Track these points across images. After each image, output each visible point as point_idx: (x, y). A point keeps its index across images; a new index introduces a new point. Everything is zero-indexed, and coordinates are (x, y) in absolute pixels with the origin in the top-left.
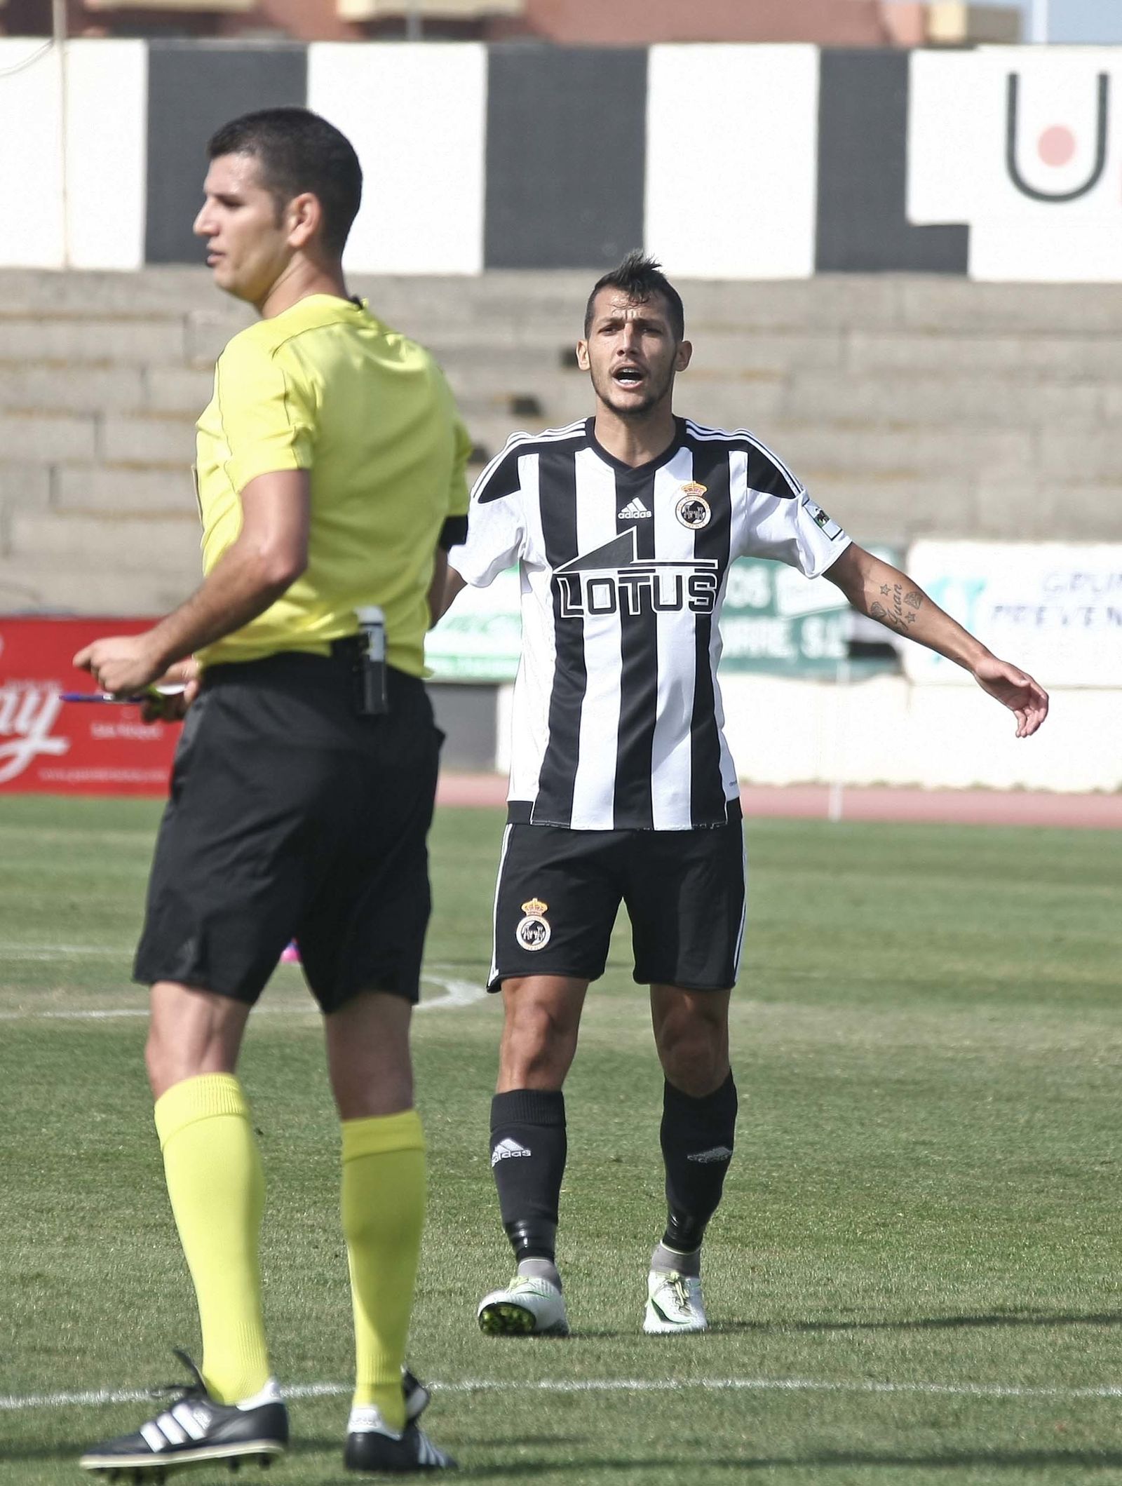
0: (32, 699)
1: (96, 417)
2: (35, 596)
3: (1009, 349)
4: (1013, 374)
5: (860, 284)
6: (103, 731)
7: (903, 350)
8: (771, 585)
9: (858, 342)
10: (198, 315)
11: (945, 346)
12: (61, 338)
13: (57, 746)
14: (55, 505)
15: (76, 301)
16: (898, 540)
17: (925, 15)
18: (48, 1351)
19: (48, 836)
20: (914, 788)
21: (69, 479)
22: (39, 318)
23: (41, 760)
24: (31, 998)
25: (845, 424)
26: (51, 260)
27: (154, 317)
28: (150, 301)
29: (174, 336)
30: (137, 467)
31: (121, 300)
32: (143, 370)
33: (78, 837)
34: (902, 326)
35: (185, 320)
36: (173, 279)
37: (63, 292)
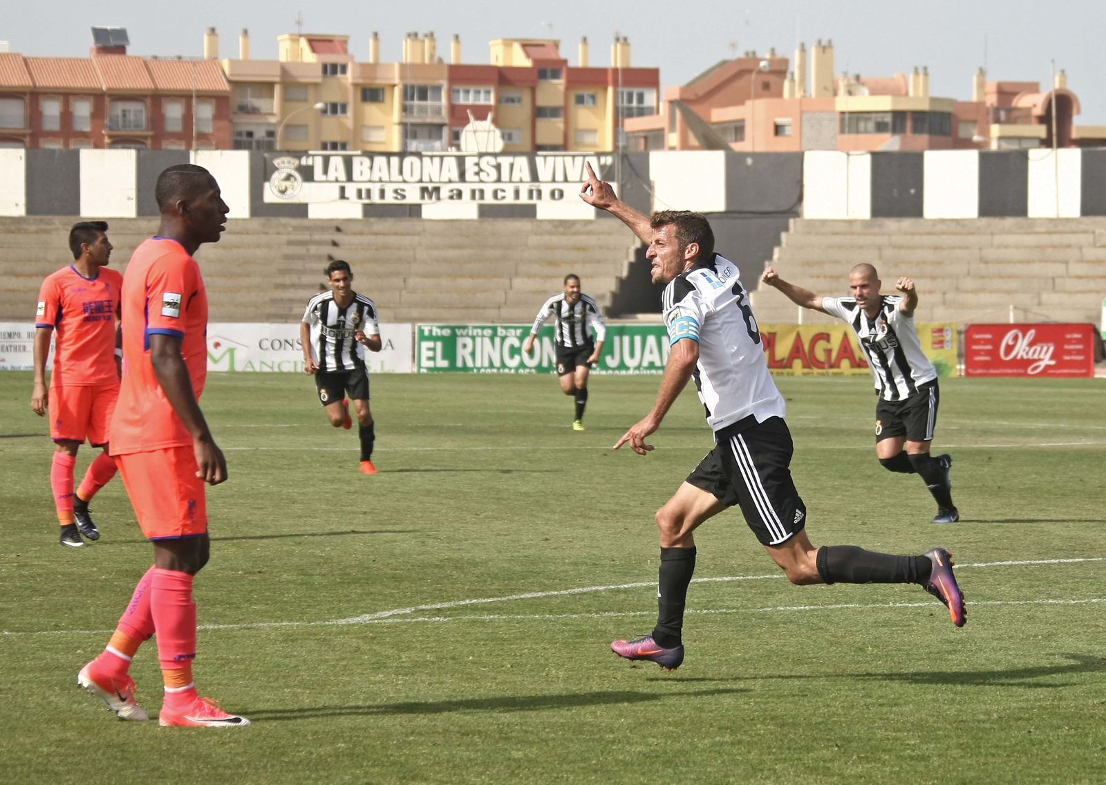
0: (1045, 348)
1: (1066, 262)
2: (1047, 317)
6: (1067, 358)
10: (1098, 231)
12: (1056, 239)
13: (1053, 363)
14: (1054, 289)
15: (1060, 228)
18: (997, 549)
19: (1046, 390)
21: (1058, 281)
22: (1049, 233)
23: (1048, 367)
26: (1053, 215)
27: (1084, 232)
28: (1083, 227)
29: (1090, 238)
30: (1079, 277)
31: (1073, 226)
32: (1081, 248)
33: (1055, 390)
35: (1094, 232)
36: (1090, 220)
37: (1056, 225)
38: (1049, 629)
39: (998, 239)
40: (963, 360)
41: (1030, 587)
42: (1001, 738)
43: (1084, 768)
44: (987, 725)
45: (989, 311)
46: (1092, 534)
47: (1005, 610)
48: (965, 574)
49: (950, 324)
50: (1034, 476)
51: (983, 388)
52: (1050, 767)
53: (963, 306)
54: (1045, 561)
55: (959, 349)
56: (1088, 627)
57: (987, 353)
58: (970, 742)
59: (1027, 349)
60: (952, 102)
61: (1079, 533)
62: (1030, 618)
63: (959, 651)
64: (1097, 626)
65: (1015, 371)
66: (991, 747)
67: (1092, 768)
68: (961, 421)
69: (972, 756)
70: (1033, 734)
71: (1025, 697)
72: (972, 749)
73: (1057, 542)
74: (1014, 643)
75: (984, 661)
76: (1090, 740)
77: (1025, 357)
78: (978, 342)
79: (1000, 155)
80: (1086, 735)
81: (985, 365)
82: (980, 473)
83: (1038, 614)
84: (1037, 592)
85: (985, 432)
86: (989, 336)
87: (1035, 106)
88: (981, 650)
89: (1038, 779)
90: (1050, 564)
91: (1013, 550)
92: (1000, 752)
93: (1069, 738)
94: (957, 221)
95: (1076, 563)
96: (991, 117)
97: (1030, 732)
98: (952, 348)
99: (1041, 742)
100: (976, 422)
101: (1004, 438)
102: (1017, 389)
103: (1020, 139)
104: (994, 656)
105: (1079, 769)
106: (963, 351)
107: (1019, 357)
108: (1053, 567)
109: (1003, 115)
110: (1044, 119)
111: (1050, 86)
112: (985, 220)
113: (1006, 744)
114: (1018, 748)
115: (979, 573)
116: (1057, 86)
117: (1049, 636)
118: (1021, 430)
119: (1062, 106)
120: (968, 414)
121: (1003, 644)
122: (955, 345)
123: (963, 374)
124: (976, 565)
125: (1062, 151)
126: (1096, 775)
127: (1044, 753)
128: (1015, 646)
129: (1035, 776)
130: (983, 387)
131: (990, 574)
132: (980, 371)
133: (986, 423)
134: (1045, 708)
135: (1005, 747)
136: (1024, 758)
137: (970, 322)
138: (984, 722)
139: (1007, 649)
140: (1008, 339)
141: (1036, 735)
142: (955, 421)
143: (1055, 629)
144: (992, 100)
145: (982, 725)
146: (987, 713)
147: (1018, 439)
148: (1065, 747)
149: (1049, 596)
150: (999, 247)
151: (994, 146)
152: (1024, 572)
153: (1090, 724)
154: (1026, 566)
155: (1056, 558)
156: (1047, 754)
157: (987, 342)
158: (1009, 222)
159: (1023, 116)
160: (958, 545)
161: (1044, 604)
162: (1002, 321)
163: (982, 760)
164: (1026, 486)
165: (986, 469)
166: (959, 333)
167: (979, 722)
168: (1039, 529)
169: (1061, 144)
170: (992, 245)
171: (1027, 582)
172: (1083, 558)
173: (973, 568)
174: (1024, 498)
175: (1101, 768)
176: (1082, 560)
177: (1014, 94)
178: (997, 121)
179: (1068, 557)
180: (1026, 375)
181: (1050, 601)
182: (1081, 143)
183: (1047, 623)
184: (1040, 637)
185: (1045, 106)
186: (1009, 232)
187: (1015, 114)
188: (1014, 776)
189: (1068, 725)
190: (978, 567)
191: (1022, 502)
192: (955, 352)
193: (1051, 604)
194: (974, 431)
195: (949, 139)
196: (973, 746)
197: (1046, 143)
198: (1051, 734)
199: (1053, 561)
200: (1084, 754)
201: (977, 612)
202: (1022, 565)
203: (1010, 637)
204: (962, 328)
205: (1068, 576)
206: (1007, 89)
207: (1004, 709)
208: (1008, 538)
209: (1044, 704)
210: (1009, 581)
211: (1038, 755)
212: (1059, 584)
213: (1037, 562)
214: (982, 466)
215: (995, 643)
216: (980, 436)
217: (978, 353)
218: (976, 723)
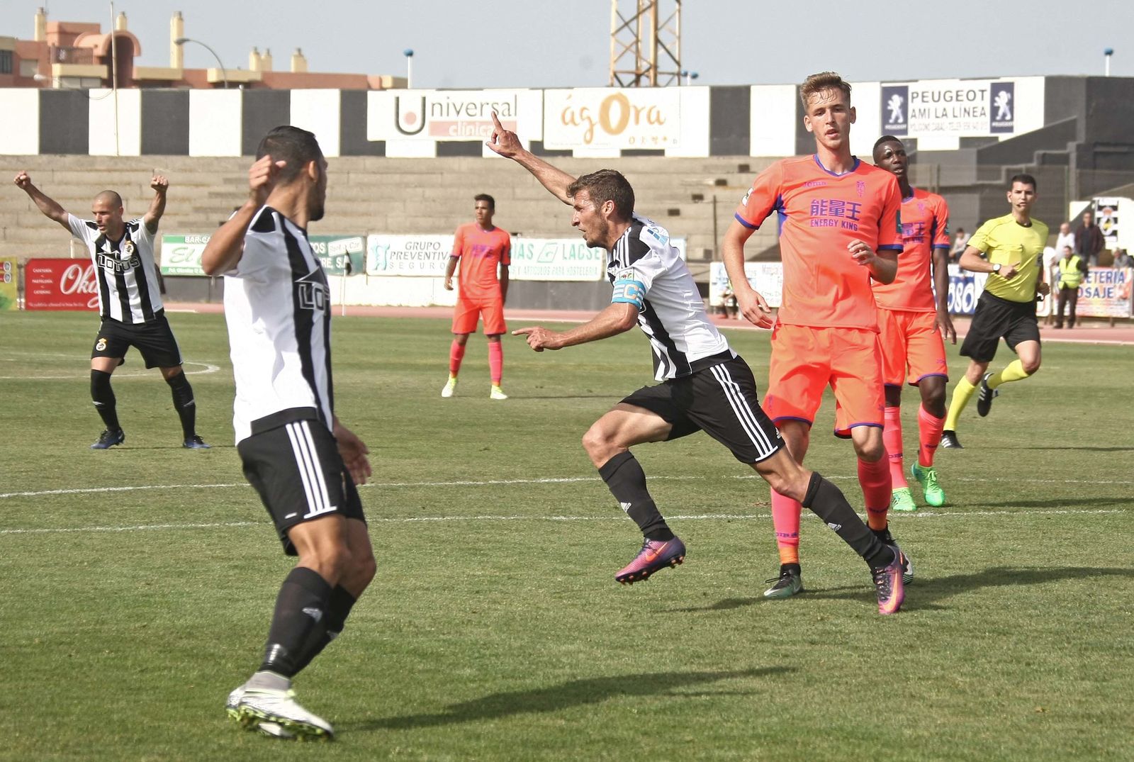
3: (397, 178)
4: (398, 185)
5: (354, 159)
7: (367, 179)
8: (327, 247)
9: (352, 176)
11: (378, 176)
12: (116, 176)
15: (120, 166)
16: (364, 234)
17: (381, 81)
18: (48, 478)
20: (369, 306)
22: (109, 171)
24: (80, 372)
25: (349, 200)
26: (113, 153)
27: (144, 170)
28: (144, 166)
31: (134, 165)
34: (366, 171)
36: (150, 159)
37: (116, 163)
38: (95, 555)
39: (58, 176)
40: (23, 295)
41: (79, 515)
42: (41, 662)
43: (122, 690)
44: (29, 650)
45: (49, 246)
46: (142, 463)
47: (53, 537)
48: (15, 503)
49: (10, 259)
50: (88, 407)
51: (42, 321)
52: (88, 690)
53: (23, 241)
54: (95, 490)
55: (20, 282)
56: (134, 553)
57: (47, 287)
58: (11, 666)
59: (87, 283)
60: (13, 40)
61: (129, 462)
62: (77, 546)
63: (5, 578)
64: (142, 552)
65: (75, 305)
66: (31, 671)
67: (131, 689)
68: (19, 353)
69: (11, 680)
70: (73, 657)
71: (67, 622)
72: (11, 674)
73: (108, 471)
74: (59, 570)
75: (29, 588)
76: (129, 663)
77: (85, 291)
78: (38, 276)
79: (61, 94)
80: (126, 658)
81: (45, 299)
82: (34, 404)
83: (85, 541)
84: (85, 520)
85: (43, 364)
86: (49, 271)
87: (96, 46)
88: (26, 577)
89: (76, 702)
90: (99, 492)
91: (64, 479)
92: (40, 676)
93: (109, 661)
94: (17, 158)
95: (125, 491)
96: (52, 57)
97: (70, 656)
98: (12, 281)
99: (81, 666)
100: (33, 354)
101: (61, 370)
102: (75, 323)
103: (81, 78)
104: (39, 582)
105: (117, 691)
106: (23, 285)
107: (79, 291)
108: (102, 495)
109: (63, 55)
110: (105, 60)
111: (112, 27)
112: (45, 157)
113: (47, 667)
114: (58, 671)
115: (28, 502)
116: (118, 28)
117: (95, 563)
118: (78, 362)
119: (123, 47)
120: (26, 346)
121: (49, 570)
122: (15, 279)
123: (23, 307)
124: (26, 494)
125: (121, 91)
126: (133, 696)
127: (83, 676)
128: (60, 573)
129: (73, 698)
130: (44, 320)
131: (40, 502)
132: (39, 305)
133: (44, 355)
134: (87, 633)
135: (46, 671)
136: (63, 681)
137: (31, 257)
138: (26, 646)
139: (52, 575)
140: (68, 273)
141: (77, 659)
142: (12, 353)
143: (101, 555)
144: (53, 39)
145: (24, 650)
146: (30, 638)
147: (75, 371)
148: (105, 670)
149: (97, 523)
150: (60, 183)
151: (56, 85)
152: (73, 501)
153: (130, 647)
154: (76, 495)
155: (105, 487)
156: (87, 676)
157: (47, 276)
158: (70, 159)
159: (86, 56)
160: (9, 475)
161: (91, 532)
162: (63, 255)
163: (22, 684)
164: (81, 416)
165: (41, 400)
166: (19, 267)
167: (20, 646)
168: (91, 458)
169: (121, 85)
170: (53, 182)
171: (75, 511)
172: (132, 486)
173: (23, 497)
174: (77, 428)
175: (139, 689)
176: (131, 488)
177: (77, 34)
178: (58, 61)
179: (116, 486)
180: (86, 308)
181: (98, 528)
182: (142, 83)
183: (93, 550)
184: (86, 564)
185: (106, 48)
186: (70, 169)
187: (77, 54)
188: (52, 699)
189: (108, 648)
190: (28, 496)
191: (76, 432)
192: (15, 285)
193: (98, 531)
194: (31, 363)
195: (10, 77)
196: (13, 671)
197: (107, 83)
198: (91, 657)
199: (103, 489)
200: (123, 676)
201: (24, 540)
202: (72, 493)
203: (56, 564)
204: (23, 262)
205: (117, 504)
206: (69, 29)
207: (46, 634)
208: (59, 467)
209: (86, 628)
210: (58, 509)
211: (77, 678)
212: (108, 511)
213: (88, 490)
214: (38, 397)
215: (40, 570)
216: (37, 368)
217: (38, 287)
218: (18, 649)
